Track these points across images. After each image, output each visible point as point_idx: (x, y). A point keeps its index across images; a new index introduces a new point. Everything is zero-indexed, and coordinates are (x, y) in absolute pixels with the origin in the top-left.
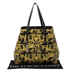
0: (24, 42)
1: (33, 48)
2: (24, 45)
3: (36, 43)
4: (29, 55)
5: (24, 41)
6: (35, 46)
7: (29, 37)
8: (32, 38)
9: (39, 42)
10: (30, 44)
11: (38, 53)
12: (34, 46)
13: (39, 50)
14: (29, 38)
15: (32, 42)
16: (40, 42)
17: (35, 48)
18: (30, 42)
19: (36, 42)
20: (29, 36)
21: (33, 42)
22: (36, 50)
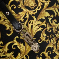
0: (9, 32)
1: (40, 29)
2: (15, 40)
3: (39, 12)
4: (44, 53)
5: (8, 28)
6: (42, 20)
7: (13, 8)
8: (20, 6)
9: (40, 4)
10: (27, 25)
11: (57, 32)
12: (40, 22)
13: (53, 21)
14: (13, 11)
15: (27, 16)
16: (43, 4)
17: (44, 24)
18: (25, 19)
19: (37, 9)
20: (10, 8)
21: (31, 14)
22: (48, 28)
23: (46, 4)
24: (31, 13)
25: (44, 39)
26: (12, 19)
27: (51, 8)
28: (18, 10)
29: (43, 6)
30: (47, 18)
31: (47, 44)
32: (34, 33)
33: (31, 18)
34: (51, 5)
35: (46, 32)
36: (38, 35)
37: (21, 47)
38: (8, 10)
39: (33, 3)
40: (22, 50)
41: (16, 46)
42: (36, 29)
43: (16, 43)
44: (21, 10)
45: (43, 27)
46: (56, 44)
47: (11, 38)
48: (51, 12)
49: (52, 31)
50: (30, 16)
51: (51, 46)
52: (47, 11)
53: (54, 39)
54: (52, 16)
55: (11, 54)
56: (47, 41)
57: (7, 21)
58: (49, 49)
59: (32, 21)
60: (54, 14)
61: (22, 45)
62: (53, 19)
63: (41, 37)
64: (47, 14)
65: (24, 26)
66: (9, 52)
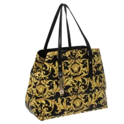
23: (84, 74)
24: (72, 73)
25: (69, 92)
26: (60, 69)
27: (85, 79)
28: (66, 68)
29: (81, 75)
30: (79, 82)
31: (70, 96)
32: (66, 85)
33: (70, 76)
34: (86, 77)
35: (73, 89)
36: (68, 87)
37: (55, 86)
38: (61, 65)
39: (76, 69)
40: (54, 88)
41: (53, 84)
42: (69, 83)
43: (54, 83)
44: (68, 69)
45: (74, 85)
46: (75, 100)
47: (54, 79)
48: (84, 81)
49: (77, 91)
50: (70, 75)
51: (71, 99)
52: (82, 79)
53: (76, 96)
54: (83, 83)
55: (48, 86)
56: (70, 94)
57: (58, 69)
58: (69, 99)
59: (69, 78)
60: (85, 83)
61: (56, 86)
62: (82, 85)
63: (69, 90)
64: (81, 80)
65: (64, 78)
66: (48, 85)
